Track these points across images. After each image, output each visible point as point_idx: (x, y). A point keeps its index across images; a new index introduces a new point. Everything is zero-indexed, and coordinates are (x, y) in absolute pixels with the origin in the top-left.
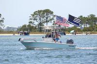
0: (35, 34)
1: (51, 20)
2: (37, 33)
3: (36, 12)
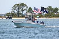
0: (15, 18)
1: (25, 9)
2: (16, 18)
3: (16, 5)
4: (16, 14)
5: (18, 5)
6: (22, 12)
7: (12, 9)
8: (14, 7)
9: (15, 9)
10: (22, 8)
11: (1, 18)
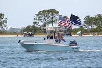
1: (56, 20)
3: (41, 12)
4: (42, 28)
5: (44, 11)
6: (51, 24)
7: (35, 19)
8: (38, 15)
9: (39, 20)
10: (52, 18)
11: (16, 36)
